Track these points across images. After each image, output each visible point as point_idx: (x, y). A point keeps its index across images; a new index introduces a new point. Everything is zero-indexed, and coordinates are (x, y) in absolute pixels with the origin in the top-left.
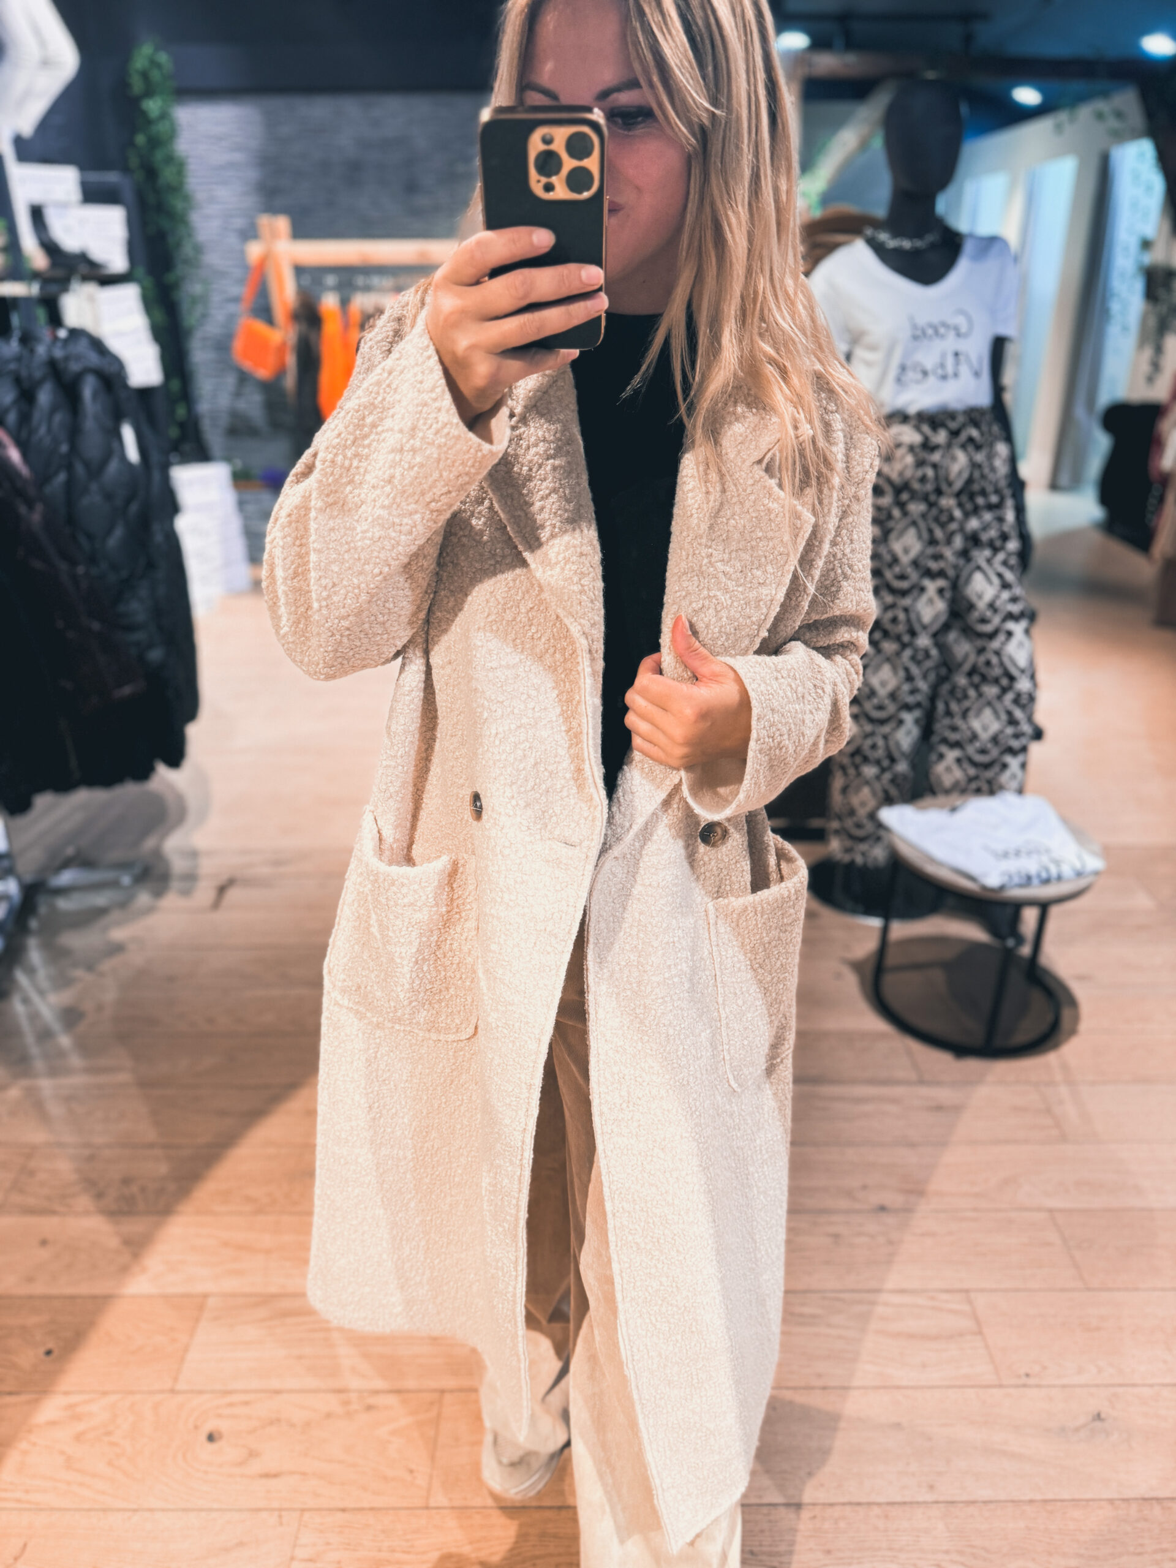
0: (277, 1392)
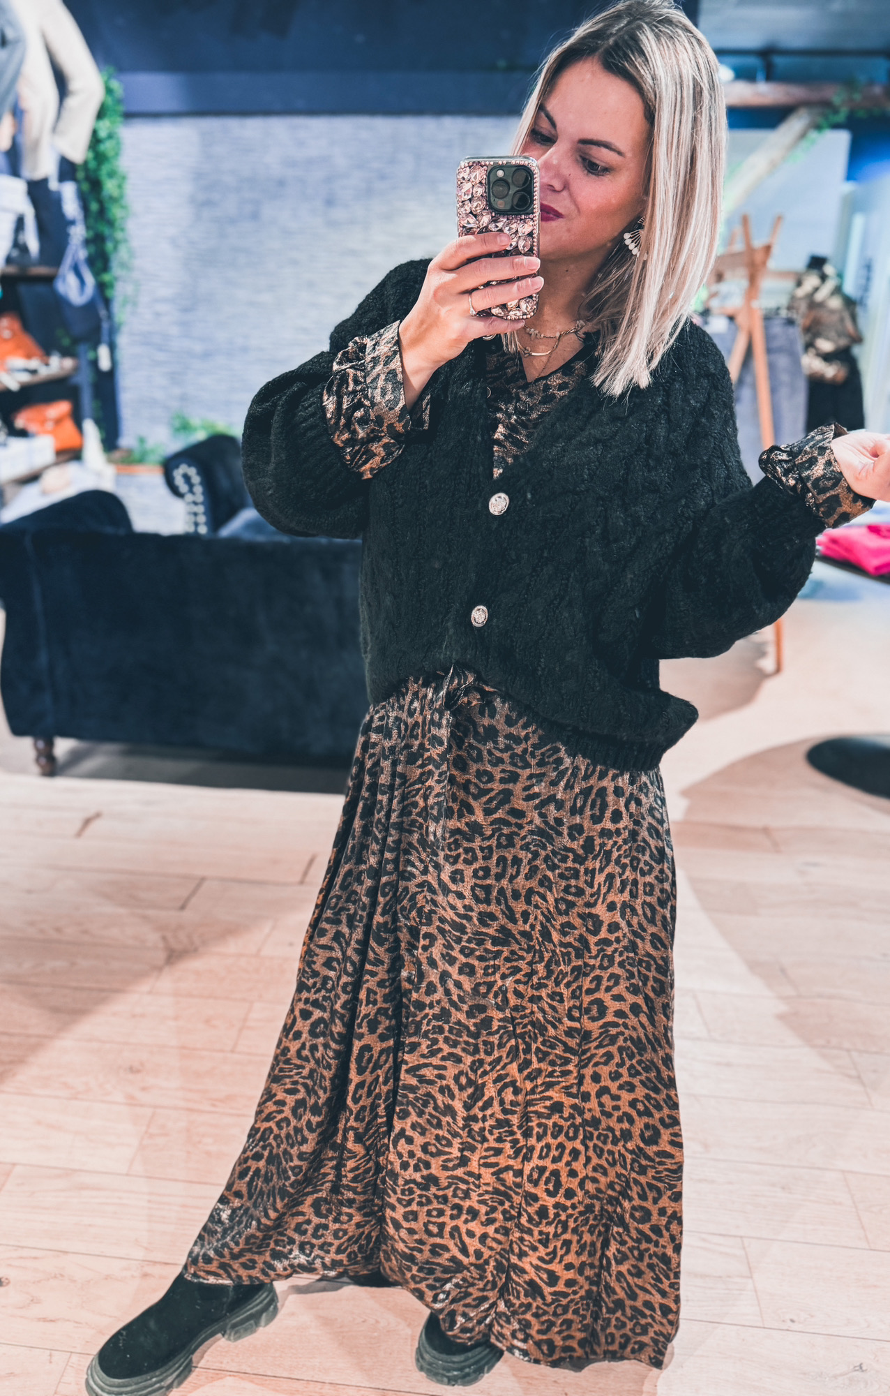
0: (66, 1252)
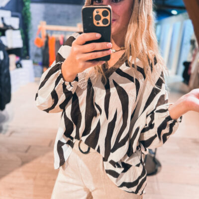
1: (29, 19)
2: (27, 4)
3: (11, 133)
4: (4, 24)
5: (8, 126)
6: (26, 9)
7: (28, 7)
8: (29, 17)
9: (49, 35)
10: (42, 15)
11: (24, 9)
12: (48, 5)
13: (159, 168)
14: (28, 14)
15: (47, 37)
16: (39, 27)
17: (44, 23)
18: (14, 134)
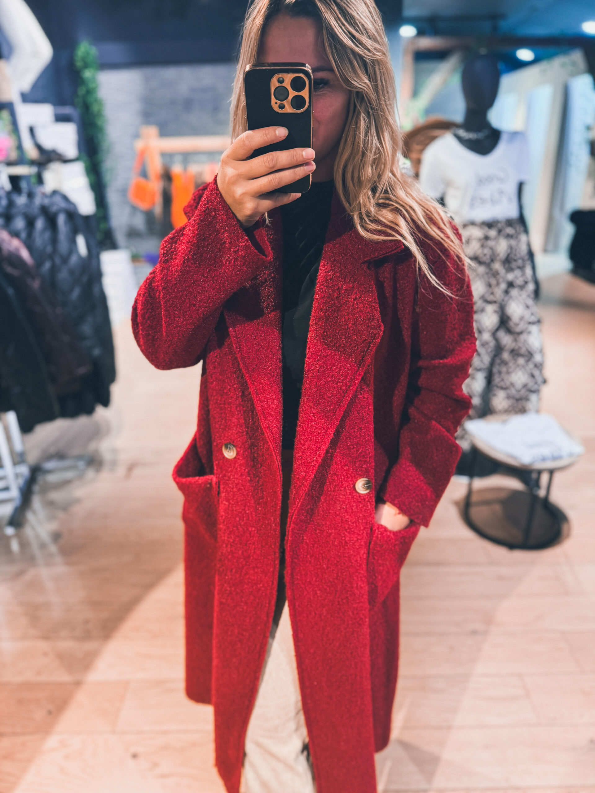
0: (167, 732)
1: (99, 123)
2: (87, 74)
3: (131, 468)
4: (39, 147)
5: (115, 451)
6: (90, 92)
7: (91, 86)
8: (99, 114)
9: (177, 169)
10: (137, 106)
11: (82, 91)
12: (149, 71)
13: (565, 528)
14: (95, 108)
15: (167, 176)
16: (139, 145)
17: (152, 131)
18: (137, 472)
